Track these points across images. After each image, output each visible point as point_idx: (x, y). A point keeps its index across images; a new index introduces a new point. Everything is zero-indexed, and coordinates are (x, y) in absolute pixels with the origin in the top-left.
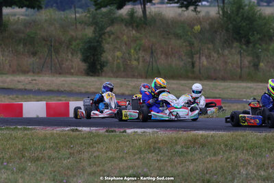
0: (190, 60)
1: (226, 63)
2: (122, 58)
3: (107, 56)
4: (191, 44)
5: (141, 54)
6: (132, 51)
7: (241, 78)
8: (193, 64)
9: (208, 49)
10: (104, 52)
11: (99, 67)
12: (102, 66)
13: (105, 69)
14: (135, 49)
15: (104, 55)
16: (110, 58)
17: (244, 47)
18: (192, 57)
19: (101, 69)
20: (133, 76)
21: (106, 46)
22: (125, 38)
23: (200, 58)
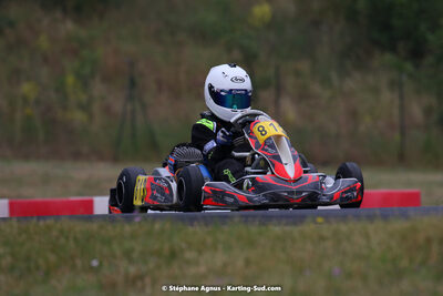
1: (354, 115)
2: (37, 102)
5: (98, 88)
6: (70, 80)
7: (402, 159)
9: (298, 74)
14: (78, 76)
17: (409, 66)
20: (77, 156)
22: (43, 42)
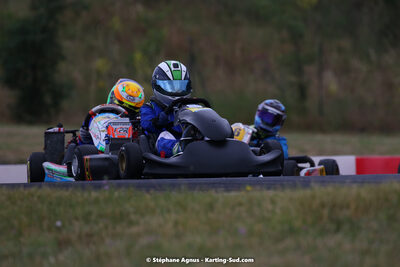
0: (293, 79)
1: (390, 86)
3: (69, 71)
4: (296, 37)
8: (302, 91)
9: (340, 50)
10: (63, 58)
11: (48, 99)
12: (58, 95)
13: (65, 104)
14: (145, 52)
15: (62, 66)
16: (77, 75)
18: (299, 71)
19: (56, 104)
21: (67, 45)
22: (116, 23)
23: (320, 74)
